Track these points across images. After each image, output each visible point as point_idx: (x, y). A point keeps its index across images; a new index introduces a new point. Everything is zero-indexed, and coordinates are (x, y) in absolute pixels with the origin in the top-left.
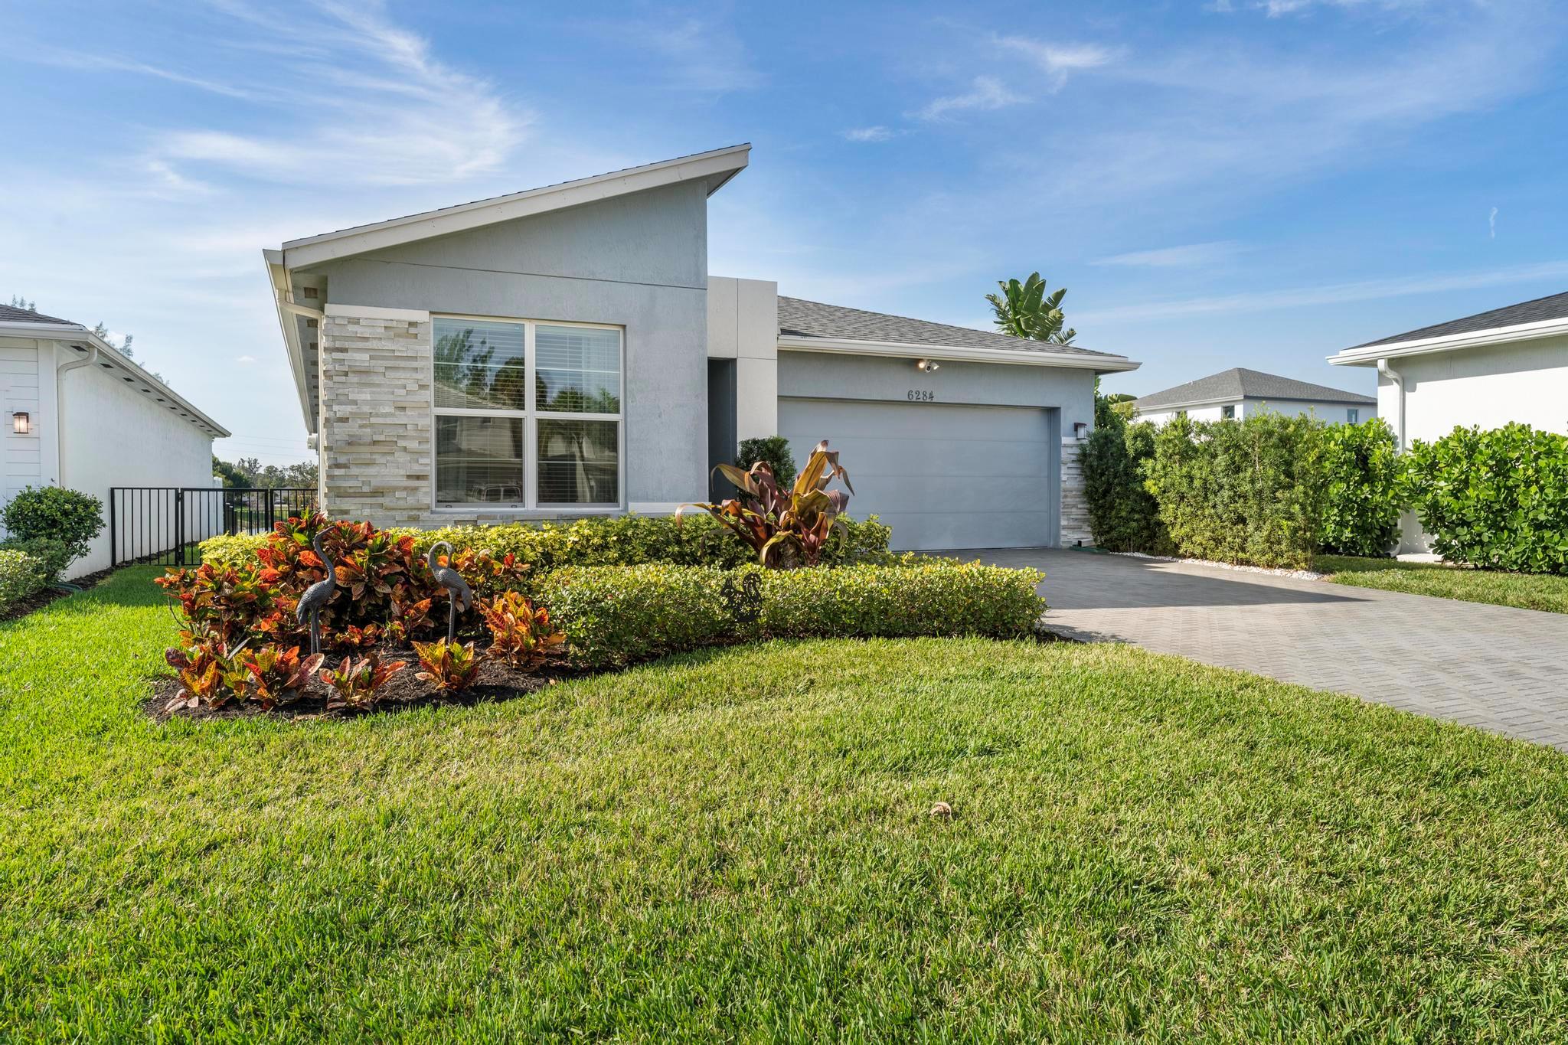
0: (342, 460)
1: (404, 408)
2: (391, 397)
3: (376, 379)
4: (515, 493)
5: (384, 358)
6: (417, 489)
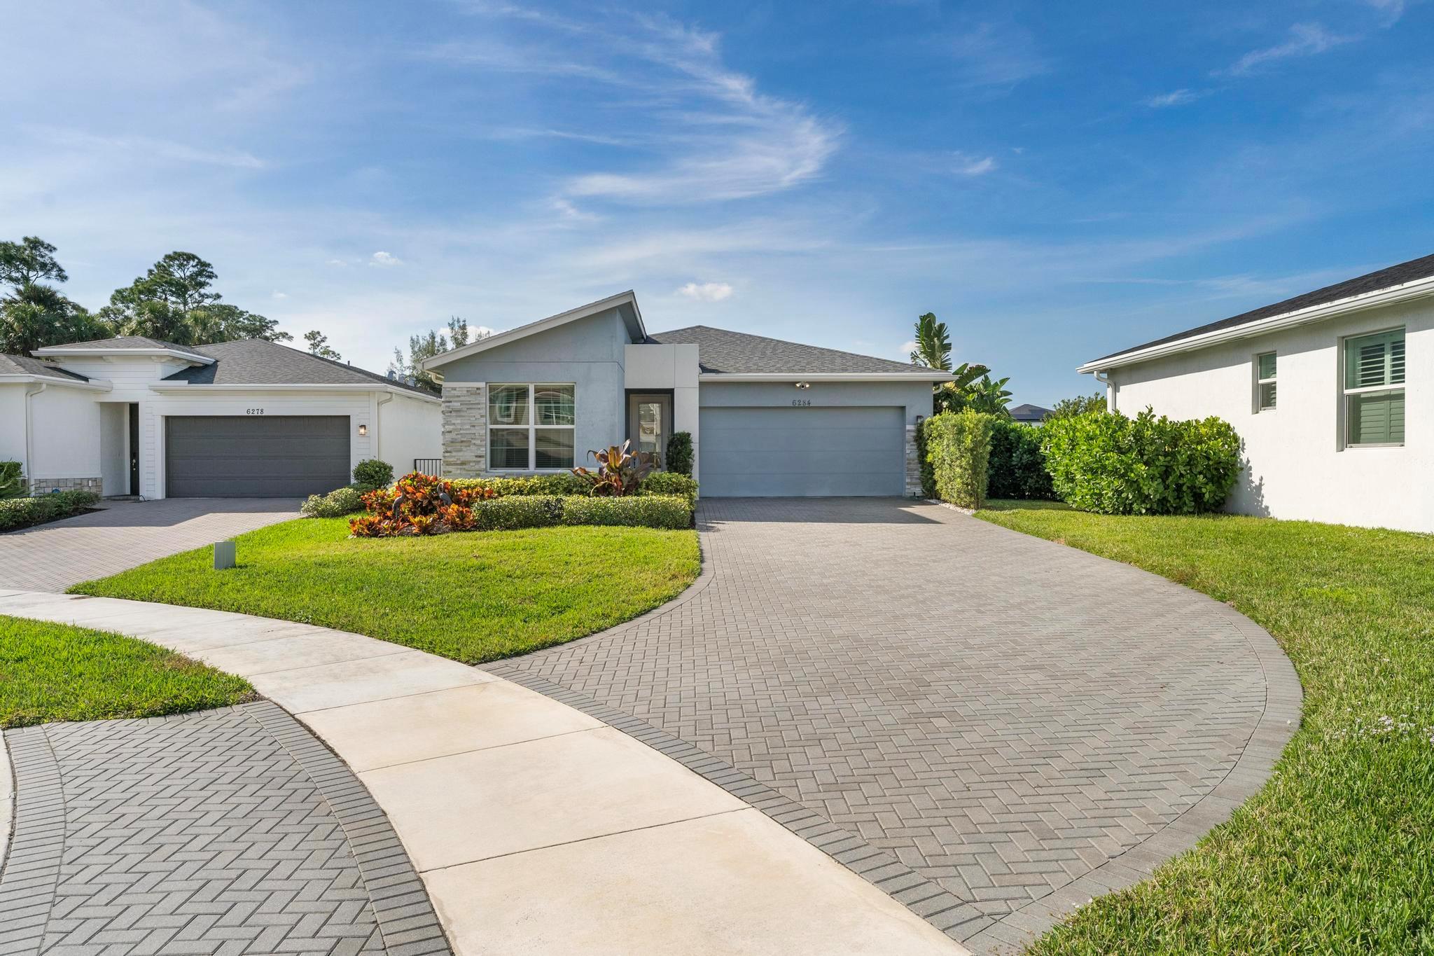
0: (449, 449)
1: (474, 426)
2: (469, 421)
3: (462, 414)
4: (526, 465)
5: (466, 404)
6: (479, 462)
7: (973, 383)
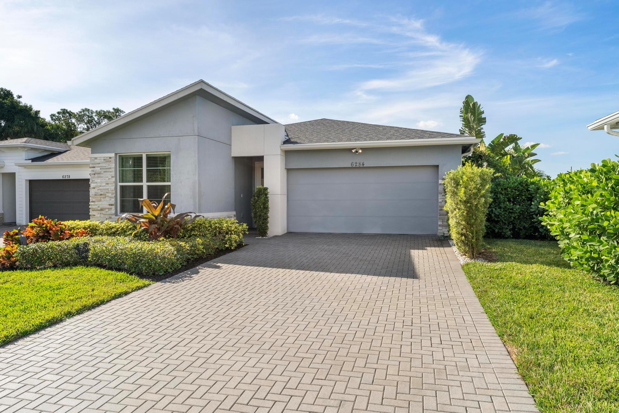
0: (94, 200)
1: (108, 184)
2: (105, 181)
3: (101, 175)
6: (111, 208)
7: (507, 149)
